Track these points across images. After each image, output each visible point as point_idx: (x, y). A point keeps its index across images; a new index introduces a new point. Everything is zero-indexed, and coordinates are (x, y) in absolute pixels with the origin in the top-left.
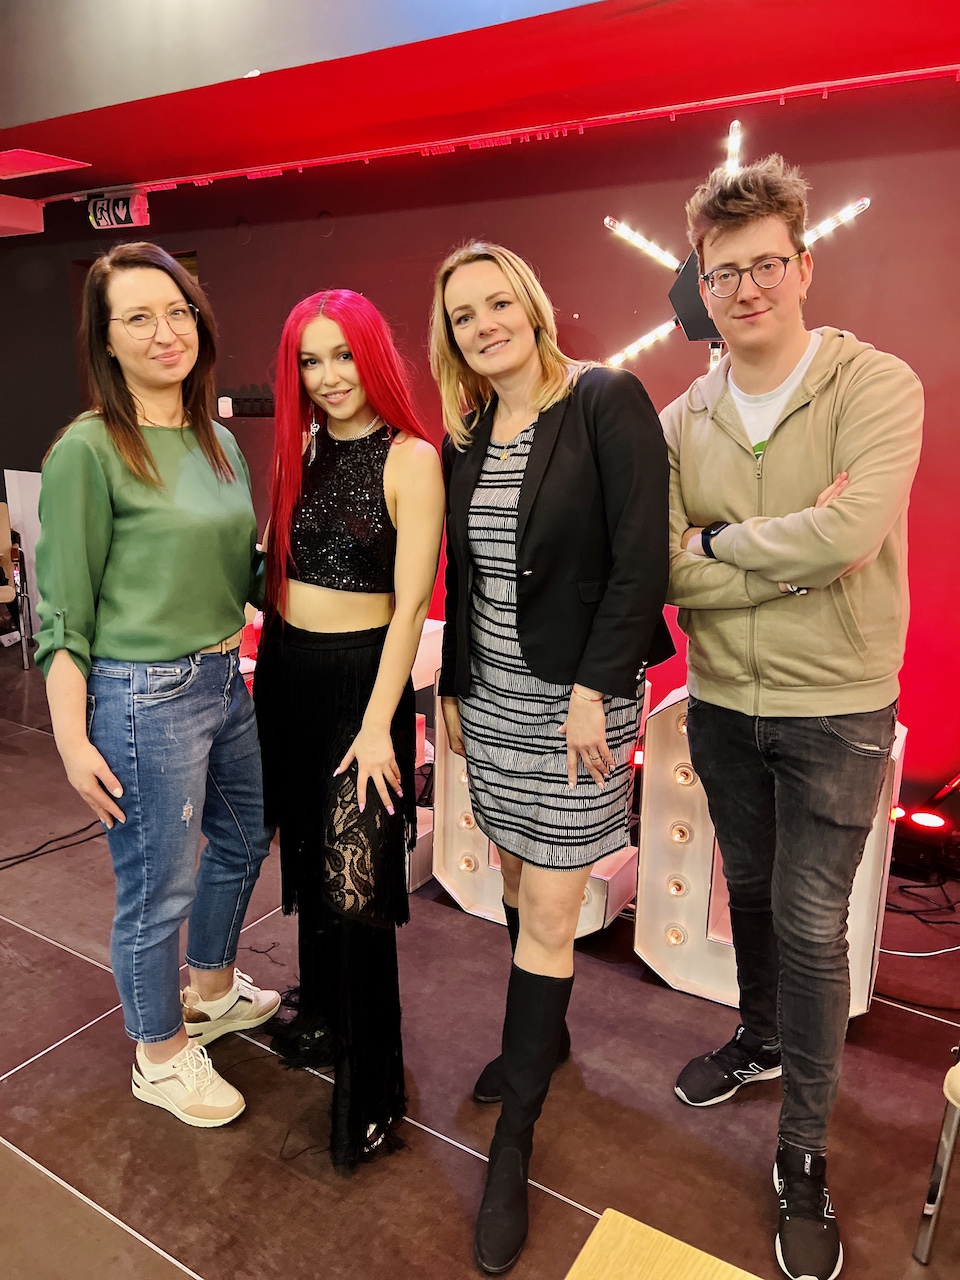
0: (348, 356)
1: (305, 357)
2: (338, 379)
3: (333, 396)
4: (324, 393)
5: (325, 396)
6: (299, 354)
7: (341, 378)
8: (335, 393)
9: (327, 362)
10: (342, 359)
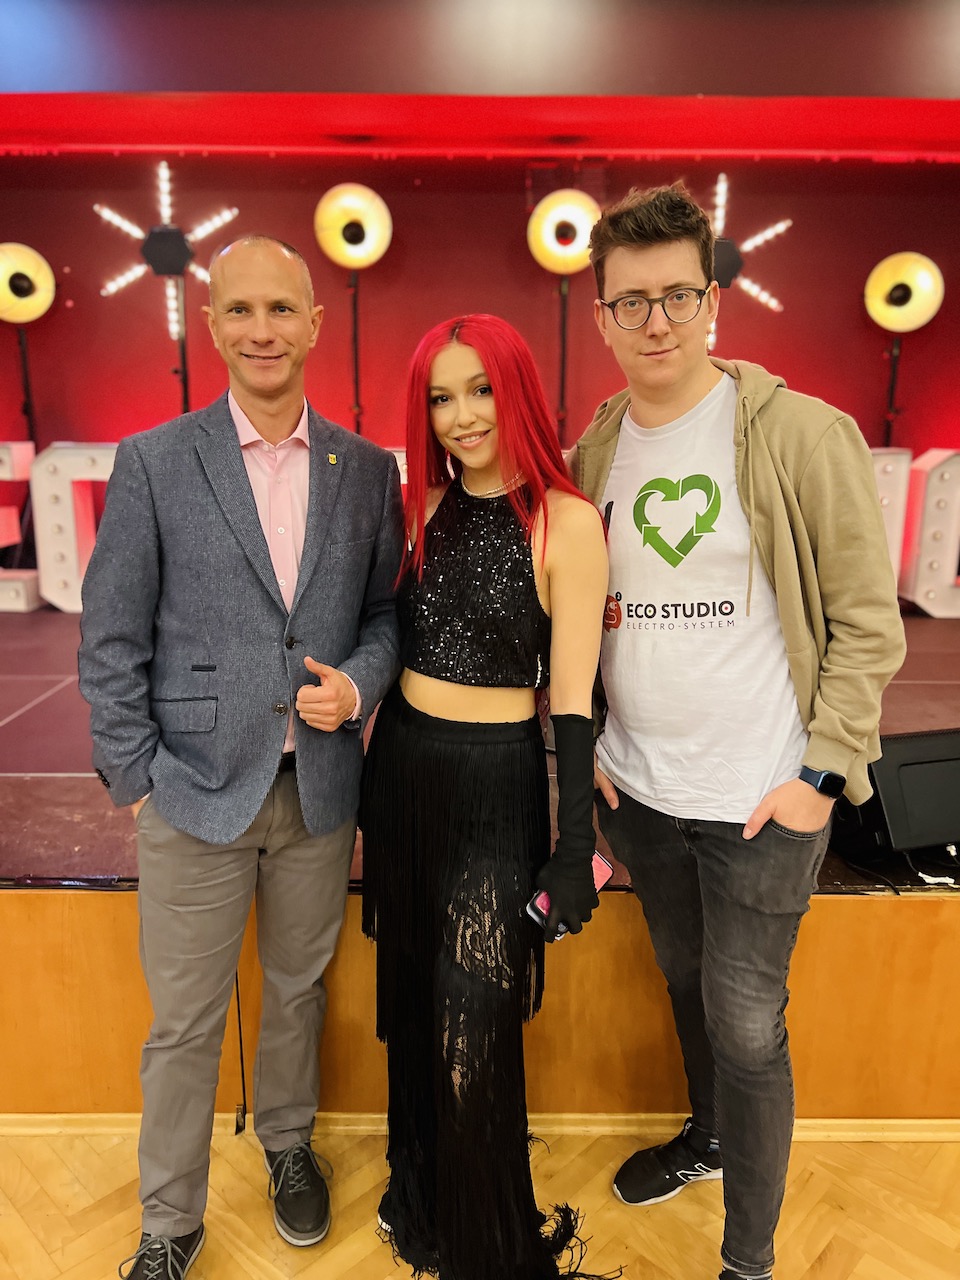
0: (486, 390)
1: (435, 393)
2: (474, 419)
3: (468, 440)
4: (456, 436)
5: (457, 439)
6: (429, 389)
7: (478, 416)
8: (470, 436)
9: (461, 398)
10: (479, 393)
